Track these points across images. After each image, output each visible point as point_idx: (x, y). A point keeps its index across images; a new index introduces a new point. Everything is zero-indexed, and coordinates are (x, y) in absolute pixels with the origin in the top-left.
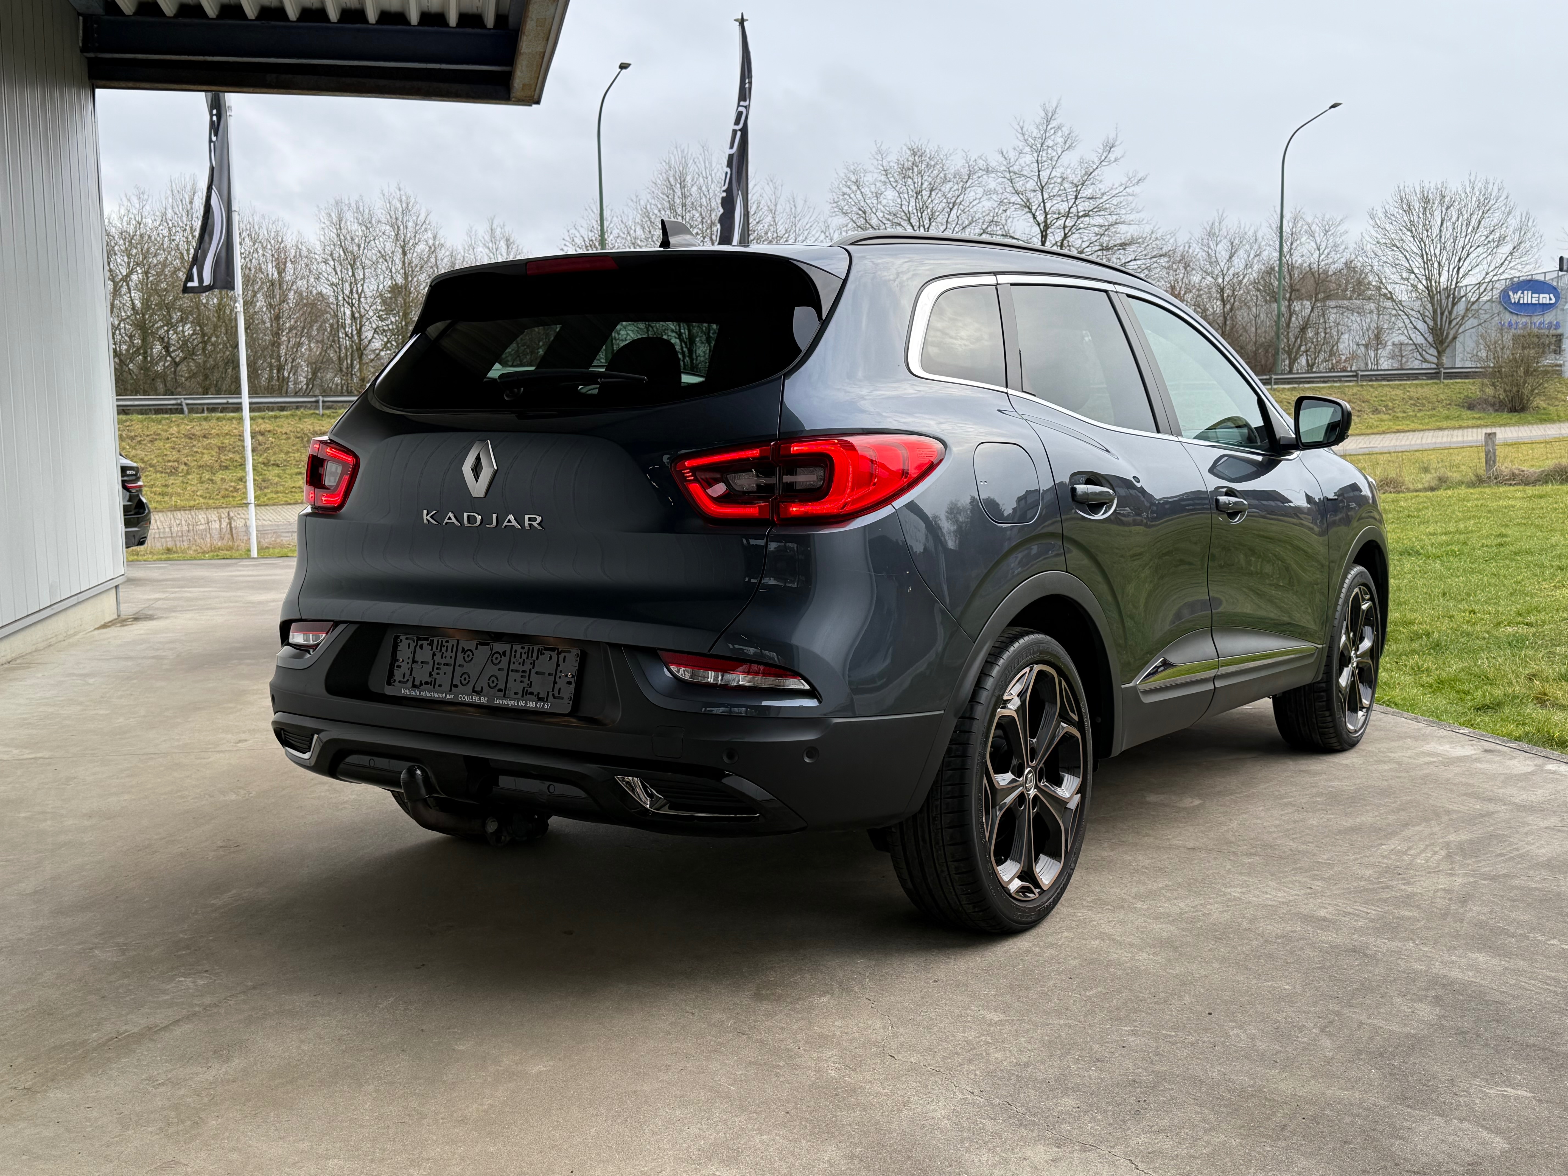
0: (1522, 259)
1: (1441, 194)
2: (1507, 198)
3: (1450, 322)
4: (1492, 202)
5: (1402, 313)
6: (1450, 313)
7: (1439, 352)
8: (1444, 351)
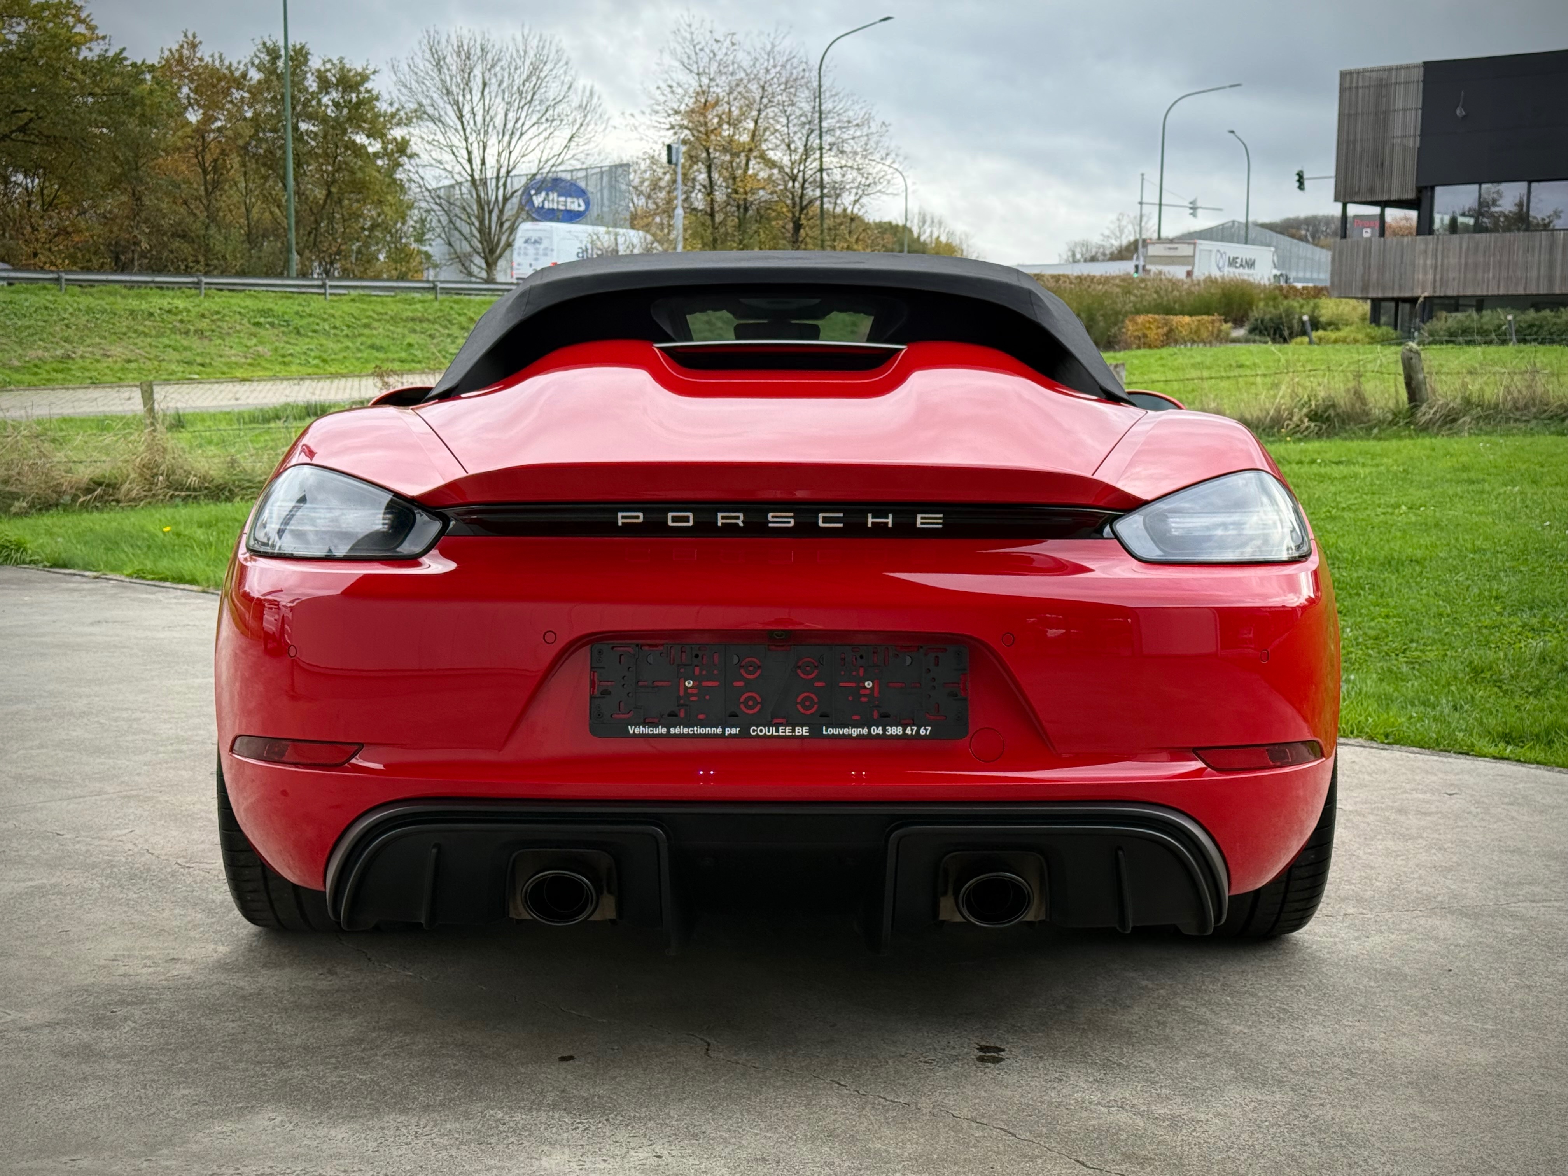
0: (586, 147)
1: (482, 50)
2: (567, 63)
3: (502, 225)
4: (549, 66)
5: (436, 207)
6: (501, 212)
7: (487, 263)
8: (495, 262)
